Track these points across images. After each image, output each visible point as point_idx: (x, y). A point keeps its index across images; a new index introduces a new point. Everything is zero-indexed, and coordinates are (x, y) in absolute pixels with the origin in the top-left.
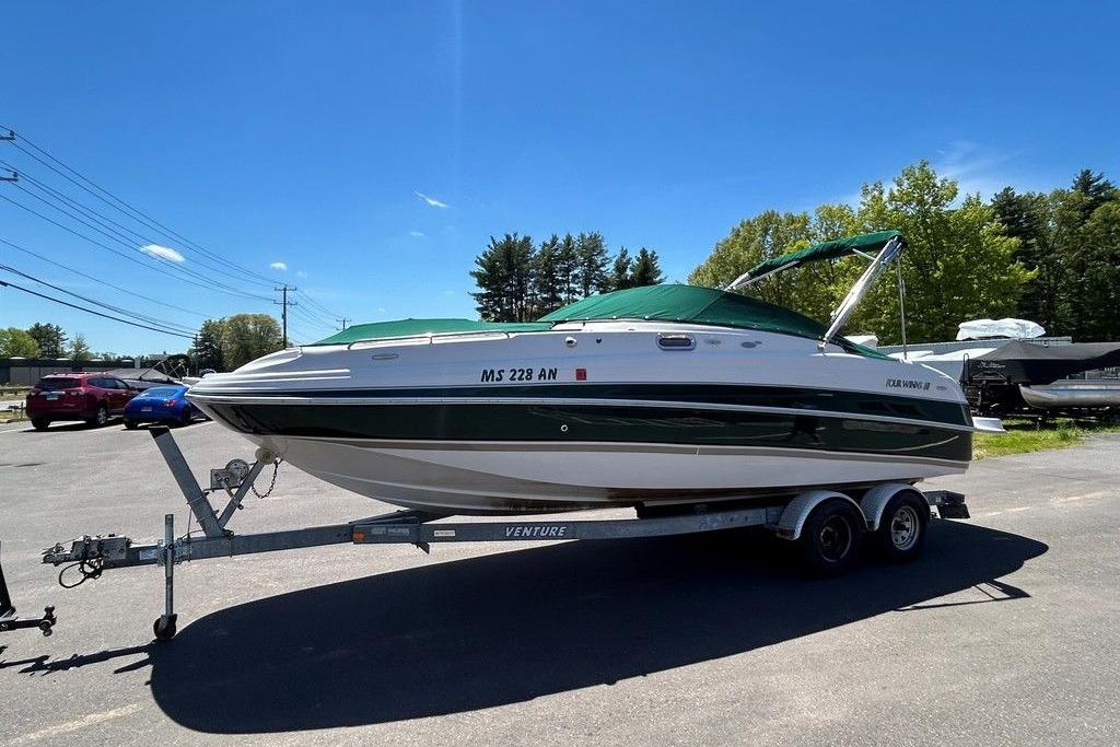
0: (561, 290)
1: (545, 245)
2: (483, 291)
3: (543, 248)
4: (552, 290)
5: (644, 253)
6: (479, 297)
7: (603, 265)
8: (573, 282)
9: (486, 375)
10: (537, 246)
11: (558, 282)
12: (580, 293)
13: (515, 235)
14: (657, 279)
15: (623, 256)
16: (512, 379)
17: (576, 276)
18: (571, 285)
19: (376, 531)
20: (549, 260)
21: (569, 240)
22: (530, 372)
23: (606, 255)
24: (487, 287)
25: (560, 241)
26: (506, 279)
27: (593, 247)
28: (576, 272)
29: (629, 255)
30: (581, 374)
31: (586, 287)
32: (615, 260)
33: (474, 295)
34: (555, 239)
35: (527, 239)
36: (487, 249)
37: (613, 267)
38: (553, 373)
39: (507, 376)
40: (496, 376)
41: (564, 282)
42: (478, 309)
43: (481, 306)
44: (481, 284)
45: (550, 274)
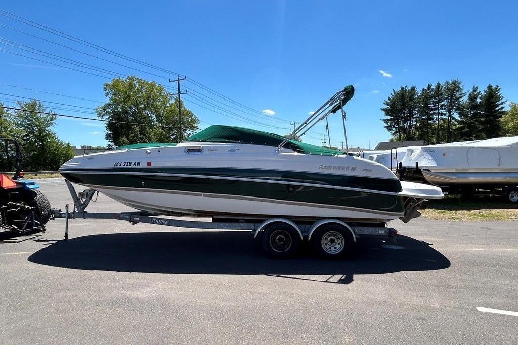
0: (433, 114)
1: (424, 90)
2: (389, 117)
3: (423, 92)
4: (427, 114)
5: (490, 87)
6: (386, 121)
7: (461, 97)
8: (441, 108)
9: (116, 164)
10: (419, 91)
11: (432, 109)
12: (445, 114)
13: (406, 87)
14: (500, 102)
15: (474, 91)
16: (124, 165)
17: (442, 105)
18: (440, 110)
19: (122, 216)
20: (426, 97)
21: (438, 86)
22: (130, 163)
23: (463, 92)
24: (391, 115)
25: (433, 87)
26: (401, 110)
27: (454, 88)
28: (443, 103)
29: (479, 90)
30: (149, 164)
31: (449, 111)
32: (468, 94)
33: (384, 120)
34: (430, 86)
35: (413, 89)
36: (390, 96)
37: (468, 98)
38: (139, 163)
39: (123, 164)
40: (119, 164)
41: (436, 109)
42: (386, 127)
43: (387, 125)
44: (387, 114)
45: (426, 106)
